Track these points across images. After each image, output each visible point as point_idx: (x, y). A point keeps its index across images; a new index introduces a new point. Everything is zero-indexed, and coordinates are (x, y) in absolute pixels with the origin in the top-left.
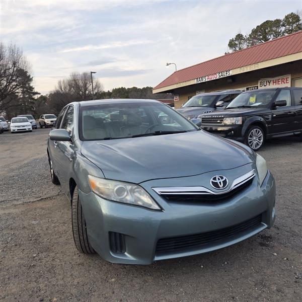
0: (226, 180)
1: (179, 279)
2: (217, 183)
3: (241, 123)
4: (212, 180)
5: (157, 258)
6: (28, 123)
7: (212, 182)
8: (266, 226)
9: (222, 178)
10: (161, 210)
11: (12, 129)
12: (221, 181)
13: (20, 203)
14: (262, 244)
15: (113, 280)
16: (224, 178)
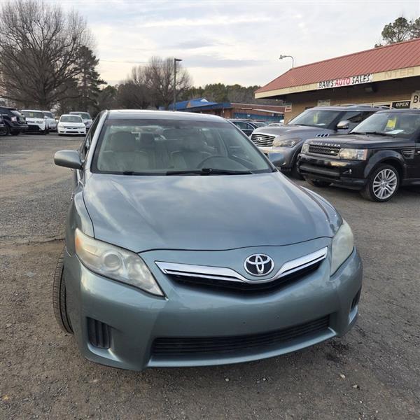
0: (270, 262)
1: (186, 394)
2: (255, 265)
3: (365, 159)
4: (248, 260)
5: (151, 364)
6: (82, 124)
7: (247, 263)
8: (334, 333)
9: (265, 259)
10: (164, 296)
11: (60, 129)
12: (263, 263)
13: (25, 241)
14: (330, 357)
15: (95, 381)
16: (269, 259)
